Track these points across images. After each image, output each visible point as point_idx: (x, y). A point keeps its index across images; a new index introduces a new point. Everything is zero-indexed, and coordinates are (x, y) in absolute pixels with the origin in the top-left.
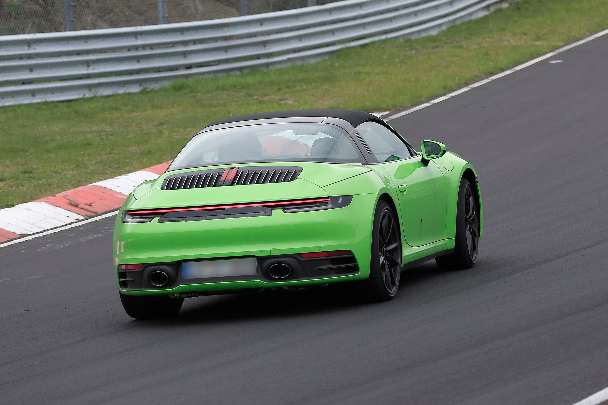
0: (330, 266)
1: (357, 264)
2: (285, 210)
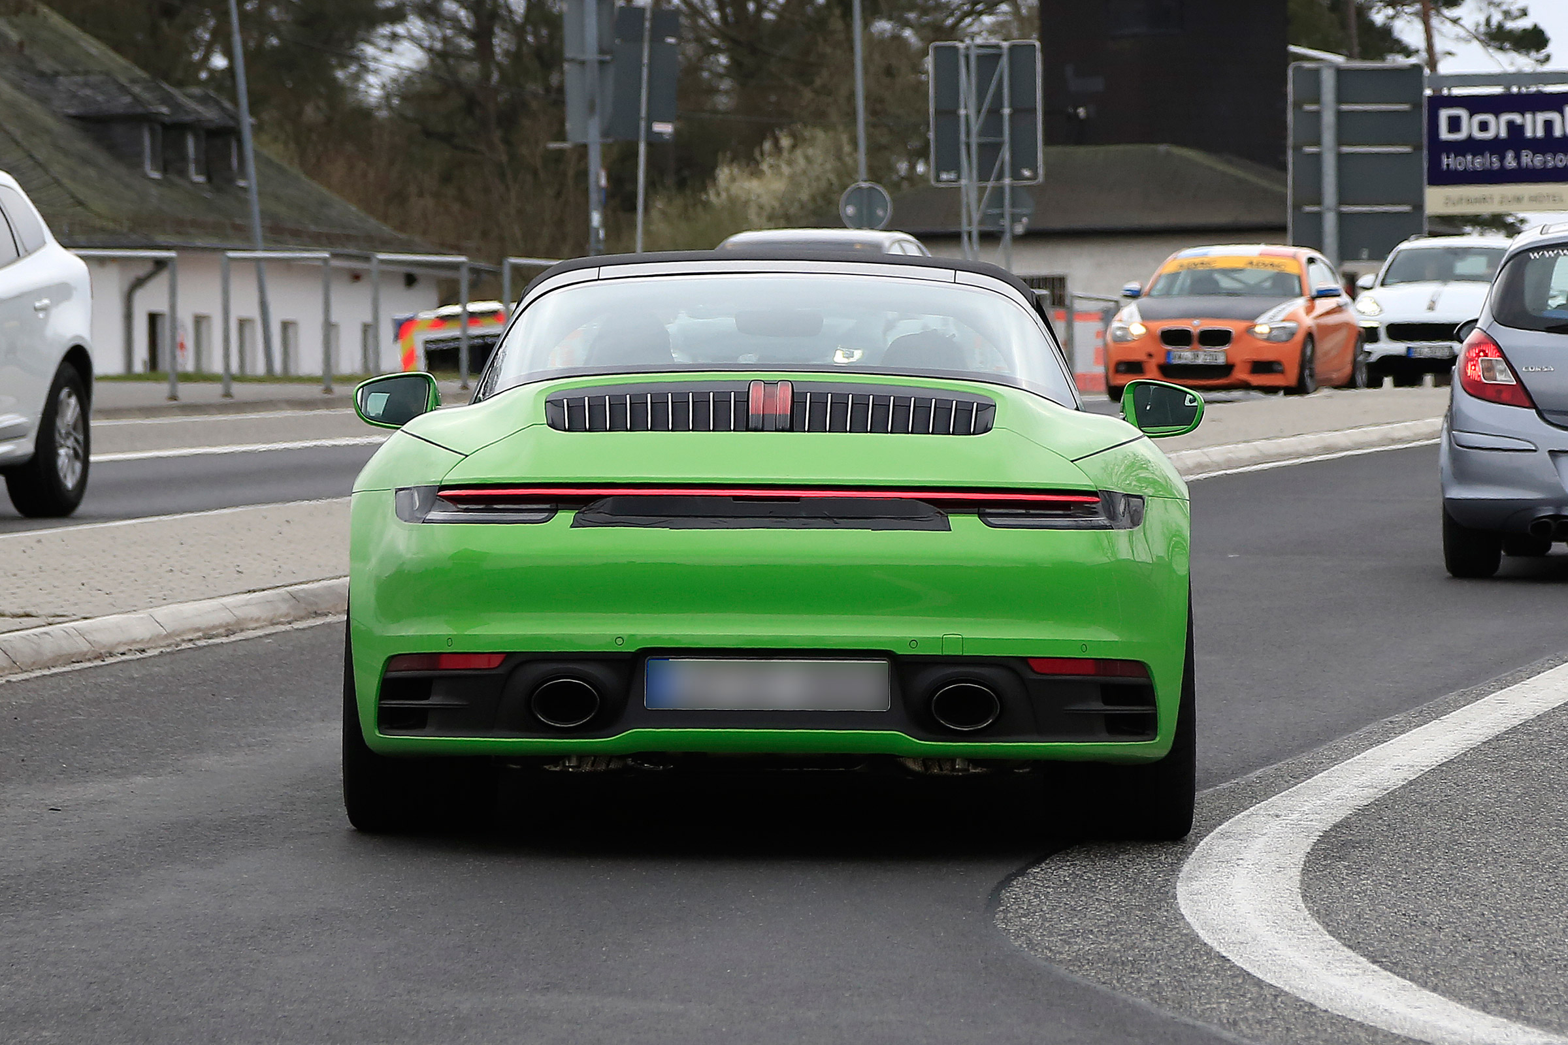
0: (1098, 706)
1: (1156, 710)
2: (989, 519)
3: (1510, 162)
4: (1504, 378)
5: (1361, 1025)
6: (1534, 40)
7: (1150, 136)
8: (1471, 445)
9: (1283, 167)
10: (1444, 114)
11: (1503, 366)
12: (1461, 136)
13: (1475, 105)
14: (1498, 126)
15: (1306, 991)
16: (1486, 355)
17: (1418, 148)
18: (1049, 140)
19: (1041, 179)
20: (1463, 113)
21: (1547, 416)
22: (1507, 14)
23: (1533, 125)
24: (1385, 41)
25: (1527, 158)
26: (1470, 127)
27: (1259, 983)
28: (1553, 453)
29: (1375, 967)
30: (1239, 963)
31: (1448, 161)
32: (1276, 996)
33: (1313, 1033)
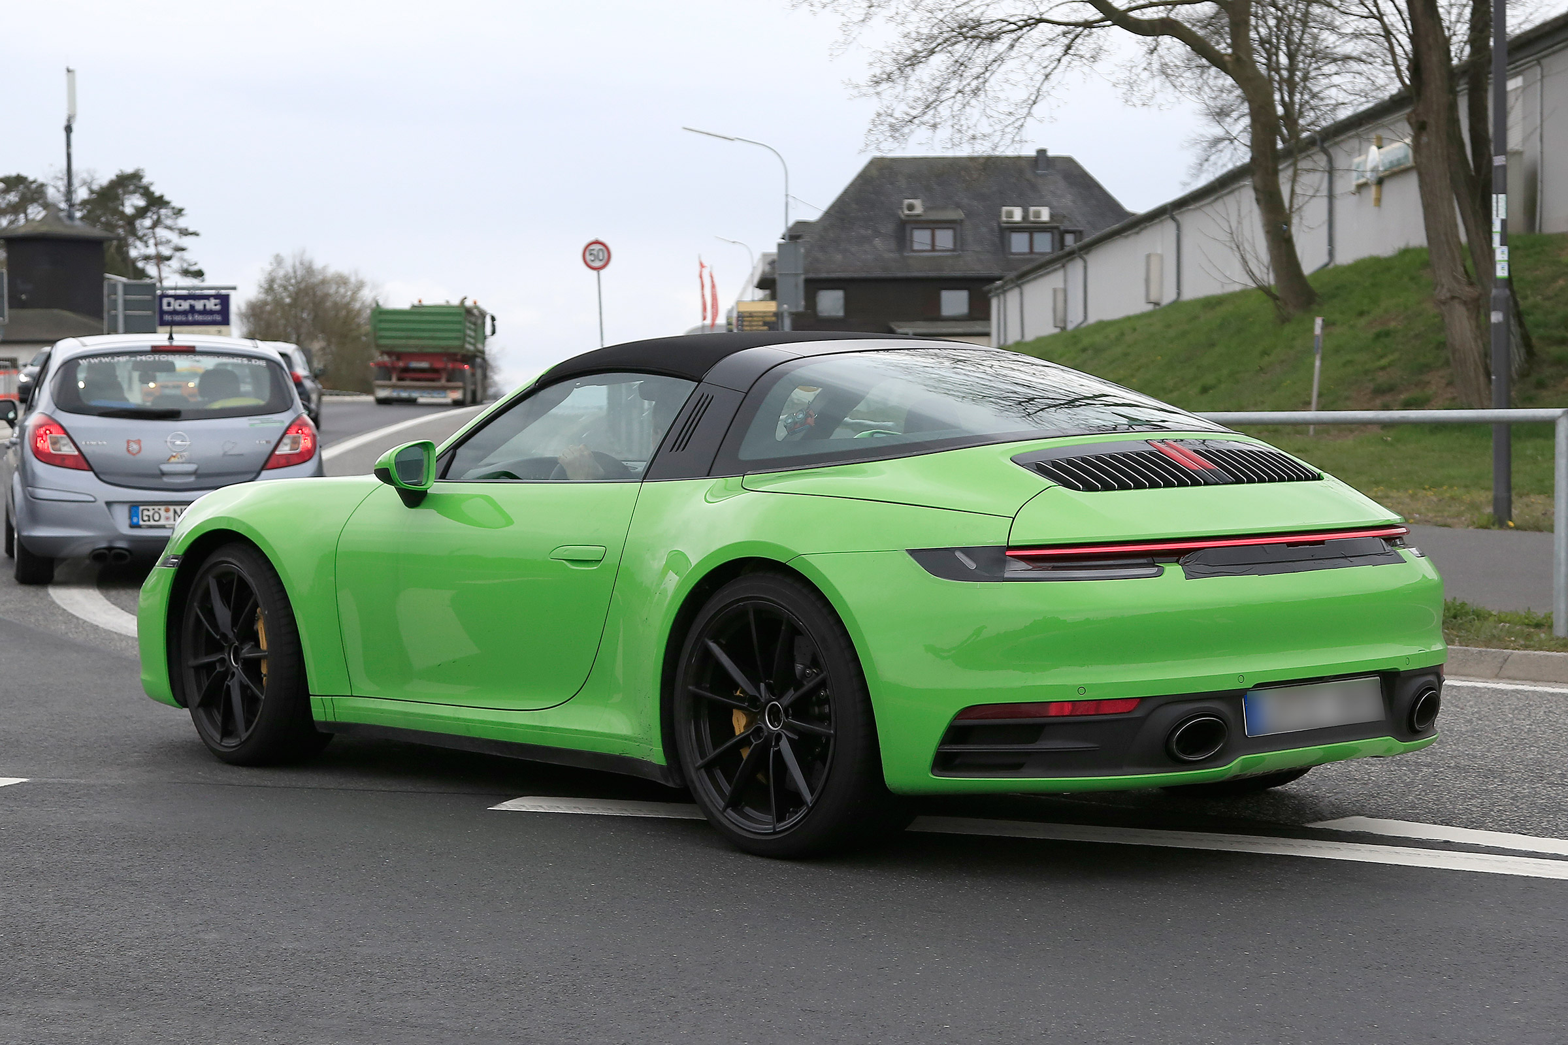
3: (190, 318)
4: (68, 449)
5: (116, 633)
6: (199, 274)
7: (49, 306)
8: (44, 497)
9: (102, 319)
10: (165, 301)
11: (66, 440)
12: (171, 308)
13: (177, 297)
14: (185, 305)
15: (95, 621)
16: (51, 433)
17: (154, 312)
18: (11, 307)
19: (7, 320)
20: (172, 300)
21: (101, 477)
22: (190, 265)
23: (199, 305)
24: (142, 274)
25: (197, 317)
26: (176, 305)
27: (77, 618)
28: (109, 504)
29: (123, 611)
30: (70, 611)
31: (167, 318)
32: (83, 623)
33: (97, 636)
